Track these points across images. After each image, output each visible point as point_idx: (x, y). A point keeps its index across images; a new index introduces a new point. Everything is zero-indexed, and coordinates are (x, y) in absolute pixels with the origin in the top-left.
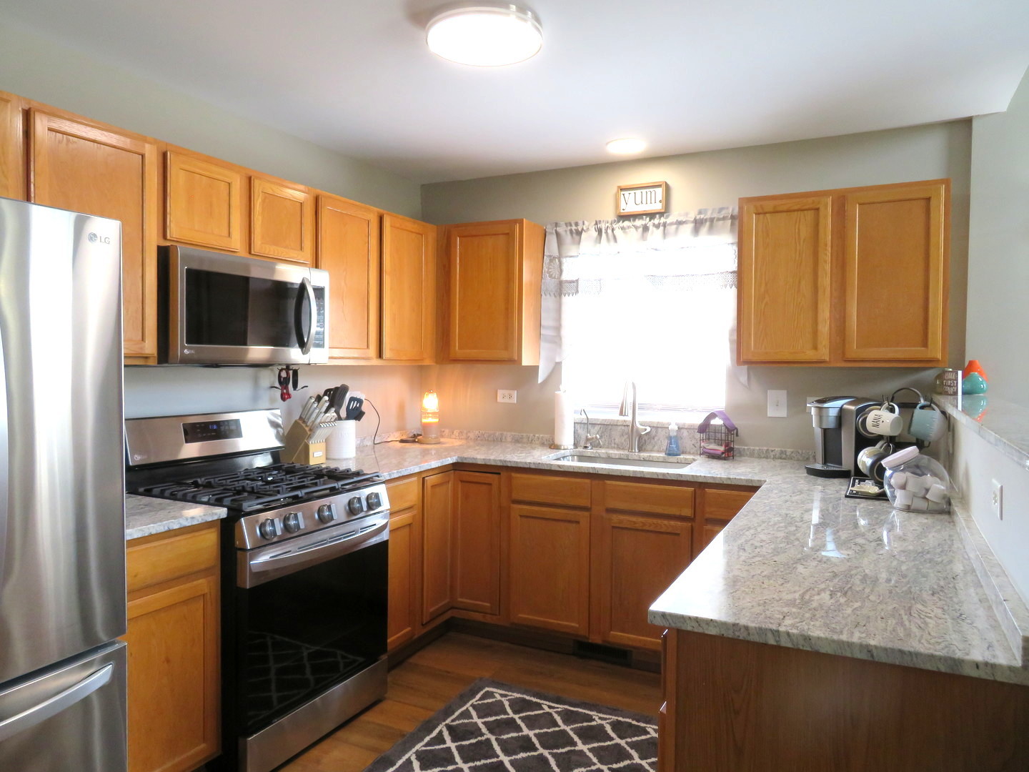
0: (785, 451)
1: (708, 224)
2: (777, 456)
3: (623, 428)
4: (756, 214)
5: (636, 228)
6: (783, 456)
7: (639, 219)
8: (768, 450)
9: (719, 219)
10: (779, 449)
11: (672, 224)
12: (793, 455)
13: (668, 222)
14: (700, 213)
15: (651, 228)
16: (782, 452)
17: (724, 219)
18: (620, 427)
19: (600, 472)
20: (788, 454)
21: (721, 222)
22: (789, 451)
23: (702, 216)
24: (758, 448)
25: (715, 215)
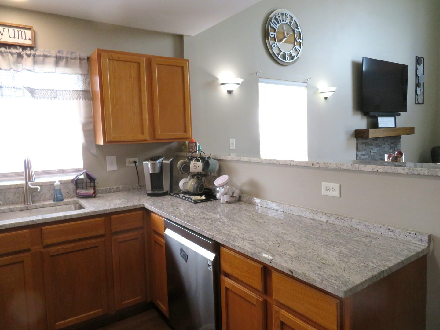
0: (119, 187)
1: (64, 60)
2: (115, 191)
3: (15, 190)
4: (108, 60)
5: (12, 54)
6: (118, 190)
7: (14, 48)
8: (110, 188)
9: (71, 59)
10: (116, 187)
11: (39, 56)
12: (123, 188)
13: (37, 54)
14: (59, 52)
15: (25, 56)
16: (118, 188)
17: (75, 59)
18: (13, 190)
19: (37, 223)
20: (121, 188)
21: (73, 61)
22: (121, 187)
23: (61, 55)
24: (105, 188)
25: (69, 56)
